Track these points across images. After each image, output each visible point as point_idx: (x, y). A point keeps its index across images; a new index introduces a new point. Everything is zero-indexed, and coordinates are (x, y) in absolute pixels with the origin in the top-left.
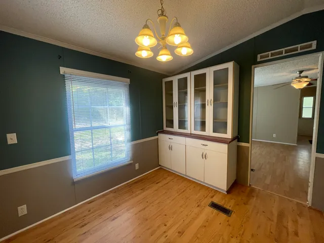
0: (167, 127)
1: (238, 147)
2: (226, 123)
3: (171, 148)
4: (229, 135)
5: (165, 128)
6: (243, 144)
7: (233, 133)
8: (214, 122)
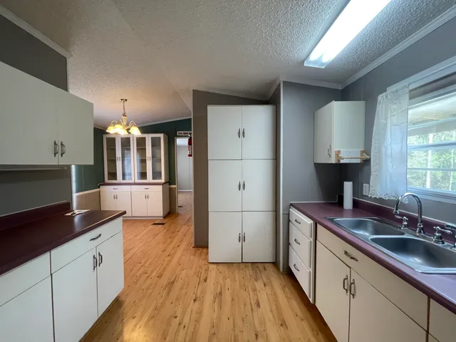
0: (109, 179)
1: (170, 188)
2: (161, 173)
3: (116, 197)
4: (163, 180)
5: (107, 180)
6: (173, 186)
7: (165, 179)
8: (153, 172)
